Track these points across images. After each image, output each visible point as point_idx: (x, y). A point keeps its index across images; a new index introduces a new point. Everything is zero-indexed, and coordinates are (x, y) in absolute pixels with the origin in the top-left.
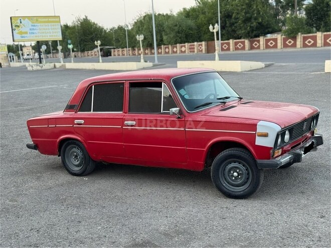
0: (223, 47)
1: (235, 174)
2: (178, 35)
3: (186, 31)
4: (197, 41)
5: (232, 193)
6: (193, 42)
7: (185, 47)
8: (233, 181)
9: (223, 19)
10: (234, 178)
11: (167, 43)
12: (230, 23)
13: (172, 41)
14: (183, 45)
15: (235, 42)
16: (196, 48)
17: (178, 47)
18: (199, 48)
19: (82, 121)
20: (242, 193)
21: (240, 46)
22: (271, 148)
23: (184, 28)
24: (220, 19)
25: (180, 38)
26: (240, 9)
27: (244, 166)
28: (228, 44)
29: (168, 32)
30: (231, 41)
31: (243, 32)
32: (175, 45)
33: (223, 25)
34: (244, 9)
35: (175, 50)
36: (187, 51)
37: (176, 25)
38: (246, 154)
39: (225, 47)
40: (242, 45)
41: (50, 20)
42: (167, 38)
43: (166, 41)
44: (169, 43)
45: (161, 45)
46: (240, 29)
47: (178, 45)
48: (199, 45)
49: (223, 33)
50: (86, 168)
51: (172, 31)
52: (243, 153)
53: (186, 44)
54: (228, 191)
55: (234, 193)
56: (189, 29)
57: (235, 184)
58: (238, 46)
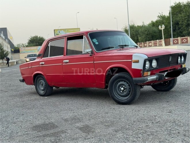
0: (174, 42)
1: (122, 89)
2: (147, 36)
3: (152, 34)
4: (159, 39)
5: (120, 101)
6: (156, 40)
7: (151, 43)
8: (121, 93)
9: (174, 26)
10: (121, 91)
11: (141, 41)
12: (179, 28)
13: (144, 40)
14: (150, 42)
15: (182, 39)
16: (158, 43)
17: (147, 43)
18: (160, 43)
19: (43, 63)
20: (126, 100)
21: (185, 41)
22: (141, 70)
23: (151, 32)
24: (172, 26)
25: (148, 38)
26: (184, 18)
27: (127, 83)
28: (177, 40)
29: (142, 35)
30: (179, 38)
31: (186, 32)
32: (145, 42)
33: (174, 29)
34: (186, 18)
35: (145, 45)
36: (152, 45)
37: (146, 31)
38: (128, 76)
39: (176, 42)
40: (186, 40)
41: (74, 30)
42: (141, 38)
43: (140, 40)
44: (142, 41)
45: (137, 43)
46: (185, 30)
47: (147, 42)
48: (160, 41)
49: (174, 34)
50: (47, 91)
51: (144, 34)
52: (126, 75)
53: (152, 41)
54: (118, 100)
55: (121, 101)
56: (154, 32)
57: (122, 95)
58: (183, 41)
